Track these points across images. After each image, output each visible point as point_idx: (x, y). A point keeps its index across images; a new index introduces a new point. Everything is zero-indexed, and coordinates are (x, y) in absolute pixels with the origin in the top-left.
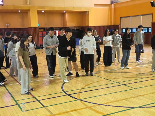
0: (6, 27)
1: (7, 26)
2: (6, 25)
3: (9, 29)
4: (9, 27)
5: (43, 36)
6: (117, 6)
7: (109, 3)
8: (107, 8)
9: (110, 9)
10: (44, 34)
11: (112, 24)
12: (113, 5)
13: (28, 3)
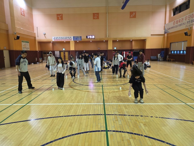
2: (98, 48)
4: (100, 50)
6: (169, 35)
7: (163, 33)
8: (162, 37)
9: (164, 37)
11: (165, 48)
12: (166, 34)
13: (107, 37)
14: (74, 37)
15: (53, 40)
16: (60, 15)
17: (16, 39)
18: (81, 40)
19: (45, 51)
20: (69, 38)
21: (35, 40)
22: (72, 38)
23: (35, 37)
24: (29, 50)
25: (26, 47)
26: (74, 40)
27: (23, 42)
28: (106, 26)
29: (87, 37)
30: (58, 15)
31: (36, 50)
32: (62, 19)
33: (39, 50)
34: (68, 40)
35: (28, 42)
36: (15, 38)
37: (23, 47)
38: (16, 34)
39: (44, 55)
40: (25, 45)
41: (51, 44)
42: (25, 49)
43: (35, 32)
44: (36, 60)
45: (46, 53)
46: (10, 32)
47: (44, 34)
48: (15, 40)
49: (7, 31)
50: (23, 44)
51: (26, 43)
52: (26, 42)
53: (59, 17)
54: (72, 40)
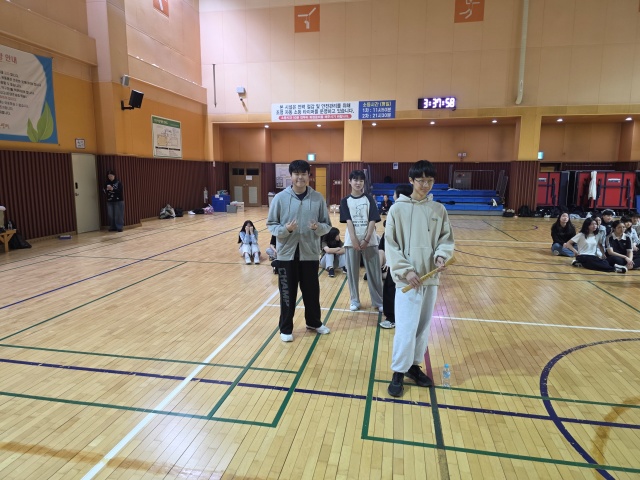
0: (459, 160)
1: (462, 158)
2: (460, 155)
3: (465, 163)
4: (466, 160)
5: (550, 183)
10: (553, 180)
13: (519, 101)
14: (361, 104)
15: (275, 119)
16: (307, 9)
17: (127, 105)
18: (393, 116)
19: (237, 163)
20: (343, 111)
21: (204, 116)
22: (355, 107)
23: (204, 107)
24: (179, 155)
25: (166, 143)
26: (360, 117)
27: (155, 121)
28: (517, 51)
29: (421, 103)
30: (299, 9)
31: (206, 159)
32: (315, 27)
33: (219, 159)
34: (334, 116)
35: (177, 125)
36: (122, 103)
37: (155, 145)
38: (127, 84)
39: (232, 178)
40: (165, 135)
41: (263, 136)
42: (165, 154)
43: (207, 83)
44: (206, 197)
45: (241, 172)
46: (105, 75)
47: (240, 94)
48: (123, 108)
49: (93, 69)
50: (157, 129)
51: (171, 128)
52: (170, 124)
53: (306, 20)
54: (355, 116)
